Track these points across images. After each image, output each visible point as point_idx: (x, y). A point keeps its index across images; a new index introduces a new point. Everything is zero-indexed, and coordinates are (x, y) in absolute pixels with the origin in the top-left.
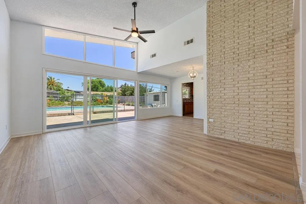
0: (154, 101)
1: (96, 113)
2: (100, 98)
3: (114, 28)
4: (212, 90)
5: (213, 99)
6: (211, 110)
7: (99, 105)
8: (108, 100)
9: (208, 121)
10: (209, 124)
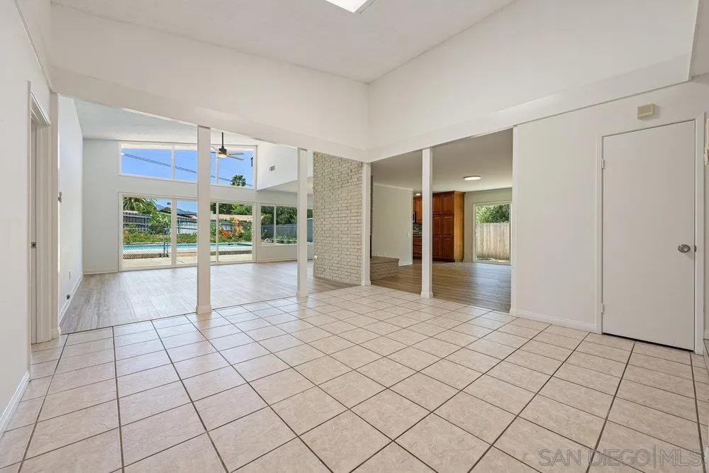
2: (228, 228)
8: (243, 231)
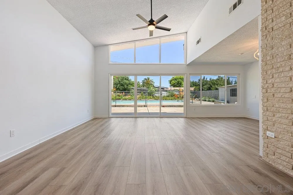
0: (231, 96)
1: (164, 107)
2: (178, 93)
3: (133, 29)
4: (271, 77)
5: (273, 95)
6: (271, 114)
7: (176, 99)
9: (265, 134)
10: (266, 140)
